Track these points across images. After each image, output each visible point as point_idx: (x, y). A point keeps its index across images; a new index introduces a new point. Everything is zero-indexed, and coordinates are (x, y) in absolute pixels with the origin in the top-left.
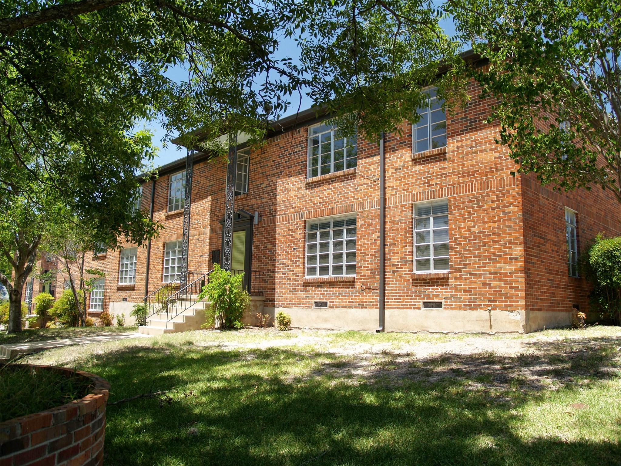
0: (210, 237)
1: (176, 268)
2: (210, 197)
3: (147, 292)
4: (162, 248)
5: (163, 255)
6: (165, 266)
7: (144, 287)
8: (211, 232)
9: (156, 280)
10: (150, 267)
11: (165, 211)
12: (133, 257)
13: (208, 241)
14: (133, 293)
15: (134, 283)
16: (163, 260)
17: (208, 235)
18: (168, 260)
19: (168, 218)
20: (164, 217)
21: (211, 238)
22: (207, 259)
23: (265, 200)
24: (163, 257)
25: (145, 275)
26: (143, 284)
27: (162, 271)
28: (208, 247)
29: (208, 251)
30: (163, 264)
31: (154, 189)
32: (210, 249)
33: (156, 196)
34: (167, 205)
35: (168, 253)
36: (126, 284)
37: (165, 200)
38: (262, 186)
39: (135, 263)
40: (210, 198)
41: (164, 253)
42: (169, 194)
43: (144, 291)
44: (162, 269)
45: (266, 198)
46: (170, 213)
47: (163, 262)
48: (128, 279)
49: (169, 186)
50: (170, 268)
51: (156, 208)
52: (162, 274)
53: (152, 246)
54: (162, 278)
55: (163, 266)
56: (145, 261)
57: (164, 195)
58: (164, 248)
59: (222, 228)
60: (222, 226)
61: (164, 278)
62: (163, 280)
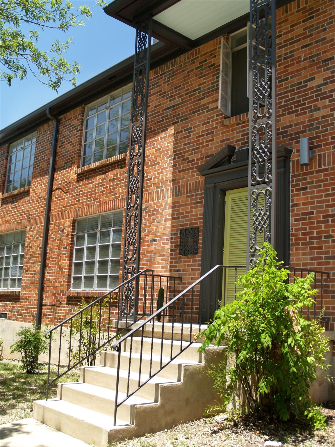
0: (174, 203)
1: (97, 265)
2: (173, 127)
3: (41, 305)
4: (70, 229)
5: (72, 241)
6: (74, 261)
7: (37, 297)
8: (177, 192)
9: (57, 285)
10: (48, 262)
11: (76, 166)
12: (18, 246)
13: (170, 211)
14: (18, 305)
15: (19, 289)
16: (72, 251)
17: (170, 200)
18: (80, 251)
19: (82, 177)
20: (75, 176)
21: (175, 206)
22: (168, 246)
23: (322, 112)
24: (72, 245)
25: (37, 277)
26: (35, 291)
27: (70, 269)
28: (169, 223)
29: (168, 232)
30: (71, 257)
31: (57, 132)
32: (173, 227)
33: (59, 144)
34: (80, 156)
35: (80, 239)
36: (5, 289)
37: (77, 147)
38: (314, 84)
39: (22, 256)
40: (171, 130)
41: (72, 238)
42: (83, 138)
43: (35, 303)
44: (70, 265)
45: (325, 107)
46: (86, 168)
47: (71, 254)
48: (9, 282)
49: (84, 123)
50: (84, 264)
51: (59, 163)
52: (70, 275)
53: (51, 227)
54: (69, 282)
55: (71, 260)
56: (38, 252)
57: (74, 139)
58: (73, 229)
59: (202, 182)
60: (203, 178)
61: (72, 282)
62: (72, 285)
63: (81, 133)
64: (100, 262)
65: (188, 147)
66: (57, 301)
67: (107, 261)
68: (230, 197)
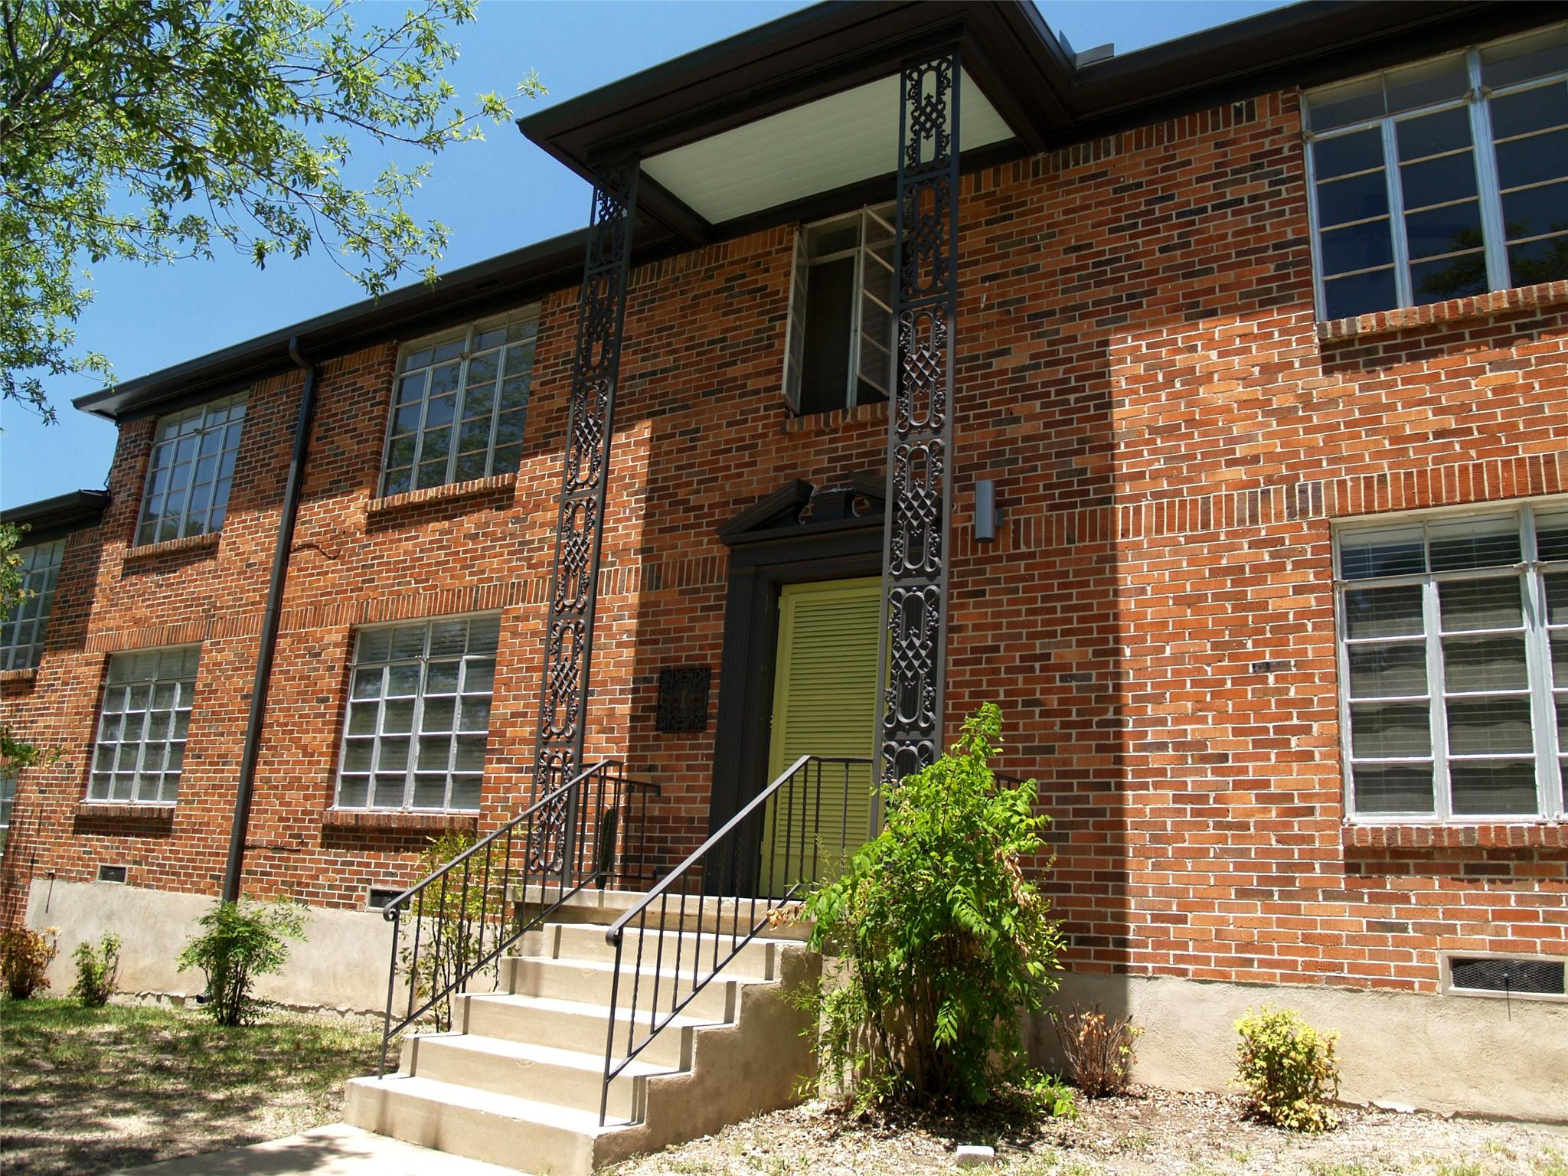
0: (643, 604)
1: (415, 749)
2: (648, 423)
3: (240, 847)
4: (339, 653)
5: (345, 683)
6: (346, 735)
7: (228, 826)
8: (652, 579)
9: (291, 795)
10: (266, 734)
11: (367, 492)
12: (172, 688)
13: (632, 623)
14: (165, 846)
15: (171, 804)
16: (342, 707)
17: (633, 598)
18: (365, 712)
19: (378, 522)
20: (361, 519)
21: (644, 612)
22: (624, 709)
23: (1026, 428)
24: (343, 692)
25: (233, 772)
26: (222, 811)
27: (335, 755)
28: (628, 654)
29: (626, 673)
30: (340, 723)
31: (313, 400)
32: (639, 661)
33: (317, 431)
34: (377, 468)
35: (369, 678)
36: (123, 803)
37: (371, 446)
38: (1009, 363)
39: (184, 717)
40: (644, 430)
41: (346, 676)
42: (389, 424)
43: (223, 841)
44: (336, 746)
45: (1032, 417)
46: (397, 500)
47: (341, 715)
48: (137, 784)
49: (395, 387)
50: (377, 745)
51: (312, 483)
52: (333, 772)
53: (282, 643)
54: (331, 787)
55: (338, 732)
56: (239, 710)
57: (363, 424)
58: (349, 653)
59: (721, 562)
60: (727, 551)
61: (339, 788)
62: (337, 797)
63: (385, 410)
64: (427, 743)
65: (688, 475)
66: (291, 836)
67: (448, 739)
68: (792, 602)
